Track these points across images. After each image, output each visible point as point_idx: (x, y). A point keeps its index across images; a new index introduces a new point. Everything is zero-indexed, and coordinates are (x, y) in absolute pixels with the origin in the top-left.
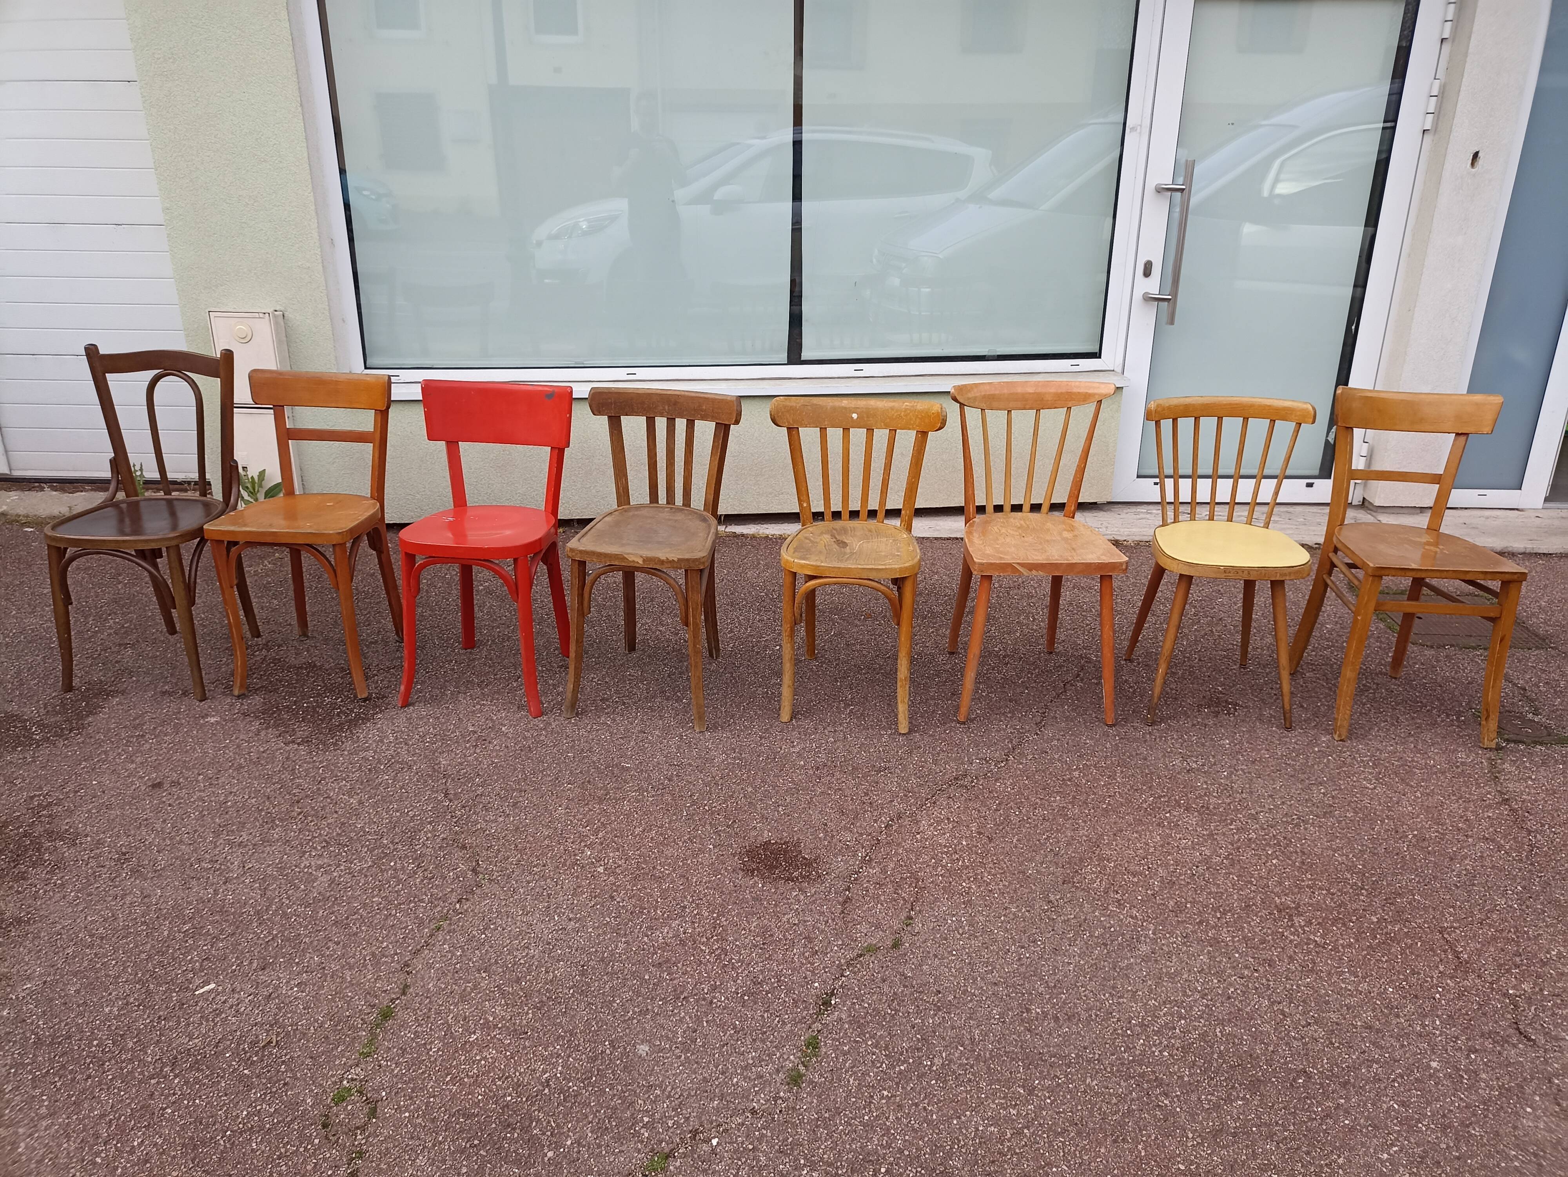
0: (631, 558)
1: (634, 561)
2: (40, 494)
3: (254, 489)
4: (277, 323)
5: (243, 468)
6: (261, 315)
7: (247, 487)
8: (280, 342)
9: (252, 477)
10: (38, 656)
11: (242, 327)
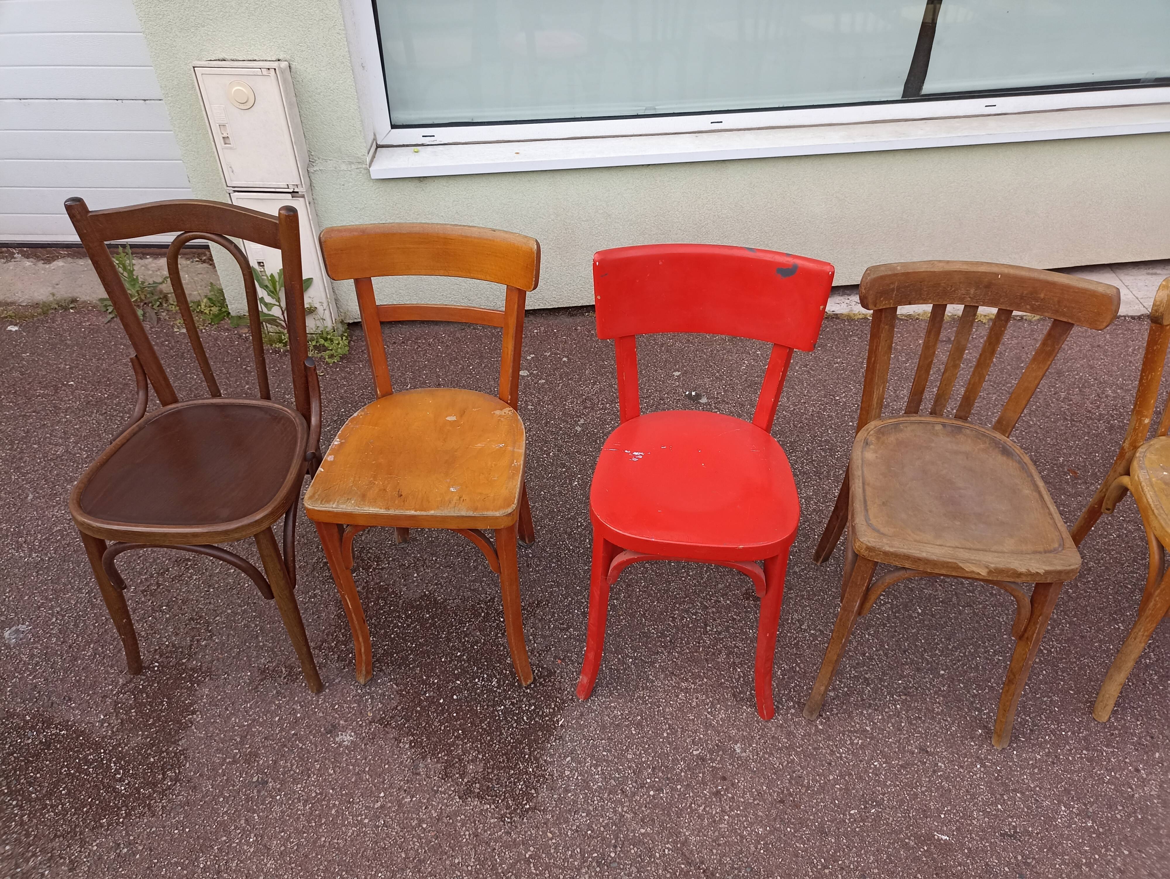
0: (969, 567)
1: (973, 572)
2: (11, 265)
3: (275, 288)
4: (285, 81)
5: (259, 263)
6: (265, 72)
7: (266, 286)
8: (290, 105)
9: (272, 275)
10: (80, 590)
11: (240, 88)
